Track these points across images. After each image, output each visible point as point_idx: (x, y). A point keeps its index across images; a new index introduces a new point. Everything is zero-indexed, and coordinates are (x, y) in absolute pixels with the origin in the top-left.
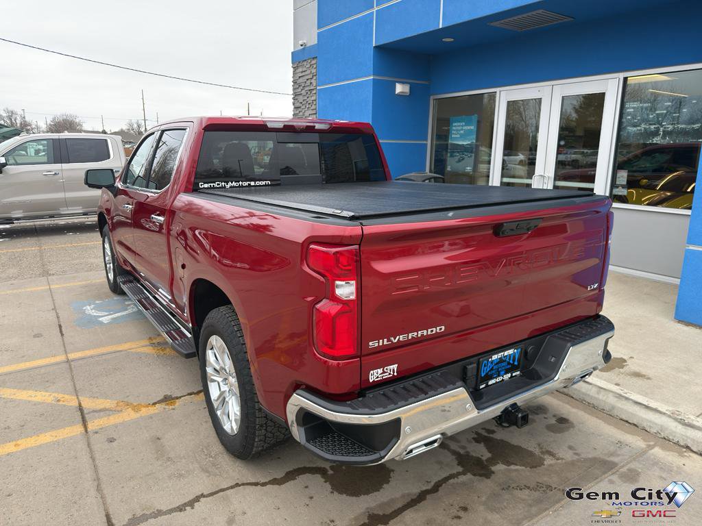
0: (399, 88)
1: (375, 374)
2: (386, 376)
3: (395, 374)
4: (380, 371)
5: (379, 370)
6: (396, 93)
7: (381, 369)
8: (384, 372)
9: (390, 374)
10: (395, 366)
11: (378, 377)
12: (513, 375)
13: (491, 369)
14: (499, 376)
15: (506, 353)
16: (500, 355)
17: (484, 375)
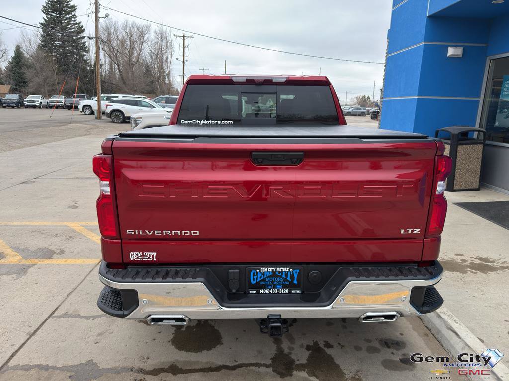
0: (451, 51)
1: (135, 255)
2: (145, 259)
3: (155, 259)
4: (140, 254)
5: (138, 253)
6: (448, 55)
7: (141, 253)
8: (143, 256)
9: (149, 258)
10: (154, 254)
11: (138, 258)
12: (292, 292)
13: (264, 280)
14: (274, 288)
15: (279, 270)
16: (271, 269)
17: (253, 282)
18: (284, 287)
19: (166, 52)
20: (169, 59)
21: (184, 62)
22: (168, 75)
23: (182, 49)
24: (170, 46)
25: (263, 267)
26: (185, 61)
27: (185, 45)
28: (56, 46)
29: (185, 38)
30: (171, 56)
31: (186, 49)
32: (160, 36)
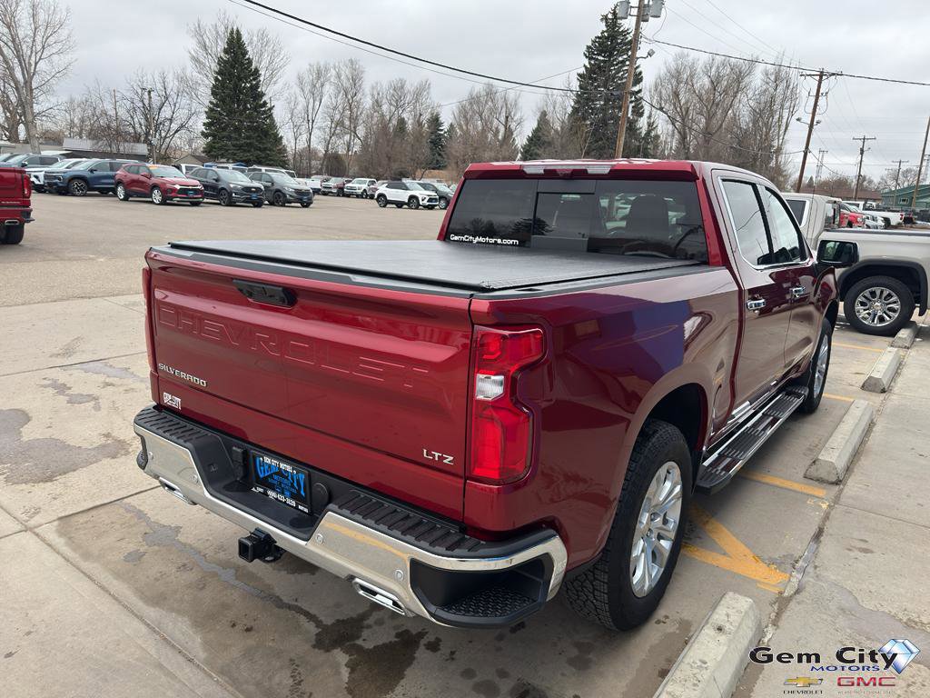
1: (167, 397)
5: (169, 395)
8: (172, 400)
9: (176, 405)
11: (169, 402)
12: (300, 507)
13: (271, 476)
14: (283, 493)
15: (283, 466)
16: (275, 462)
17: (261, 476)
18: (293, 497)
19: (782, 106)
20: (785, 121)
21: (811, 126)
22: (779, 151)
23: (812, 100)
24: (791, 95)
25: (268, 456)
26: (815, 123)
27: (821, 91)
28: (595, 108)
29: (824, 77)
30: (791, 114)
31: (822, 101)
32: (773, 78)
